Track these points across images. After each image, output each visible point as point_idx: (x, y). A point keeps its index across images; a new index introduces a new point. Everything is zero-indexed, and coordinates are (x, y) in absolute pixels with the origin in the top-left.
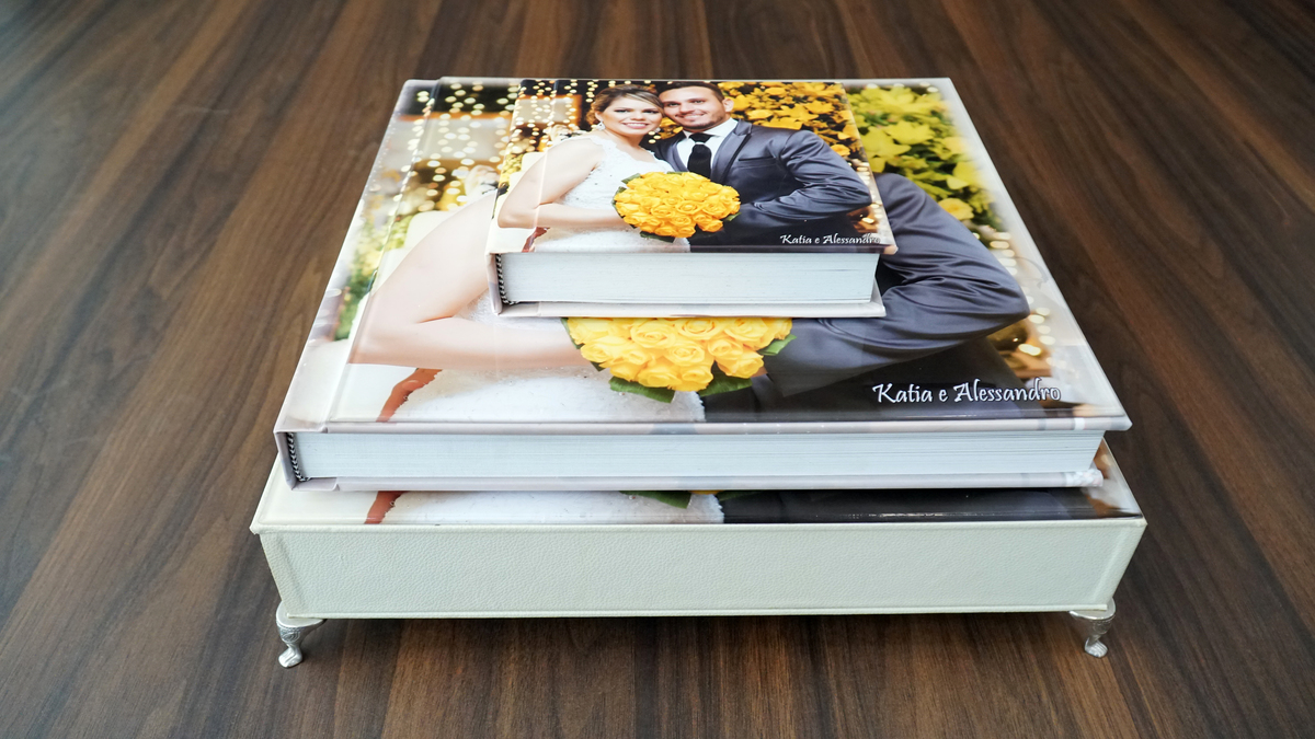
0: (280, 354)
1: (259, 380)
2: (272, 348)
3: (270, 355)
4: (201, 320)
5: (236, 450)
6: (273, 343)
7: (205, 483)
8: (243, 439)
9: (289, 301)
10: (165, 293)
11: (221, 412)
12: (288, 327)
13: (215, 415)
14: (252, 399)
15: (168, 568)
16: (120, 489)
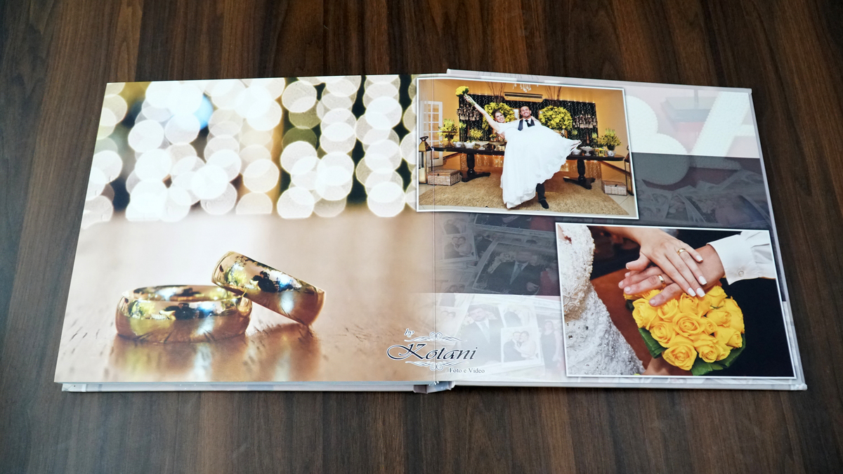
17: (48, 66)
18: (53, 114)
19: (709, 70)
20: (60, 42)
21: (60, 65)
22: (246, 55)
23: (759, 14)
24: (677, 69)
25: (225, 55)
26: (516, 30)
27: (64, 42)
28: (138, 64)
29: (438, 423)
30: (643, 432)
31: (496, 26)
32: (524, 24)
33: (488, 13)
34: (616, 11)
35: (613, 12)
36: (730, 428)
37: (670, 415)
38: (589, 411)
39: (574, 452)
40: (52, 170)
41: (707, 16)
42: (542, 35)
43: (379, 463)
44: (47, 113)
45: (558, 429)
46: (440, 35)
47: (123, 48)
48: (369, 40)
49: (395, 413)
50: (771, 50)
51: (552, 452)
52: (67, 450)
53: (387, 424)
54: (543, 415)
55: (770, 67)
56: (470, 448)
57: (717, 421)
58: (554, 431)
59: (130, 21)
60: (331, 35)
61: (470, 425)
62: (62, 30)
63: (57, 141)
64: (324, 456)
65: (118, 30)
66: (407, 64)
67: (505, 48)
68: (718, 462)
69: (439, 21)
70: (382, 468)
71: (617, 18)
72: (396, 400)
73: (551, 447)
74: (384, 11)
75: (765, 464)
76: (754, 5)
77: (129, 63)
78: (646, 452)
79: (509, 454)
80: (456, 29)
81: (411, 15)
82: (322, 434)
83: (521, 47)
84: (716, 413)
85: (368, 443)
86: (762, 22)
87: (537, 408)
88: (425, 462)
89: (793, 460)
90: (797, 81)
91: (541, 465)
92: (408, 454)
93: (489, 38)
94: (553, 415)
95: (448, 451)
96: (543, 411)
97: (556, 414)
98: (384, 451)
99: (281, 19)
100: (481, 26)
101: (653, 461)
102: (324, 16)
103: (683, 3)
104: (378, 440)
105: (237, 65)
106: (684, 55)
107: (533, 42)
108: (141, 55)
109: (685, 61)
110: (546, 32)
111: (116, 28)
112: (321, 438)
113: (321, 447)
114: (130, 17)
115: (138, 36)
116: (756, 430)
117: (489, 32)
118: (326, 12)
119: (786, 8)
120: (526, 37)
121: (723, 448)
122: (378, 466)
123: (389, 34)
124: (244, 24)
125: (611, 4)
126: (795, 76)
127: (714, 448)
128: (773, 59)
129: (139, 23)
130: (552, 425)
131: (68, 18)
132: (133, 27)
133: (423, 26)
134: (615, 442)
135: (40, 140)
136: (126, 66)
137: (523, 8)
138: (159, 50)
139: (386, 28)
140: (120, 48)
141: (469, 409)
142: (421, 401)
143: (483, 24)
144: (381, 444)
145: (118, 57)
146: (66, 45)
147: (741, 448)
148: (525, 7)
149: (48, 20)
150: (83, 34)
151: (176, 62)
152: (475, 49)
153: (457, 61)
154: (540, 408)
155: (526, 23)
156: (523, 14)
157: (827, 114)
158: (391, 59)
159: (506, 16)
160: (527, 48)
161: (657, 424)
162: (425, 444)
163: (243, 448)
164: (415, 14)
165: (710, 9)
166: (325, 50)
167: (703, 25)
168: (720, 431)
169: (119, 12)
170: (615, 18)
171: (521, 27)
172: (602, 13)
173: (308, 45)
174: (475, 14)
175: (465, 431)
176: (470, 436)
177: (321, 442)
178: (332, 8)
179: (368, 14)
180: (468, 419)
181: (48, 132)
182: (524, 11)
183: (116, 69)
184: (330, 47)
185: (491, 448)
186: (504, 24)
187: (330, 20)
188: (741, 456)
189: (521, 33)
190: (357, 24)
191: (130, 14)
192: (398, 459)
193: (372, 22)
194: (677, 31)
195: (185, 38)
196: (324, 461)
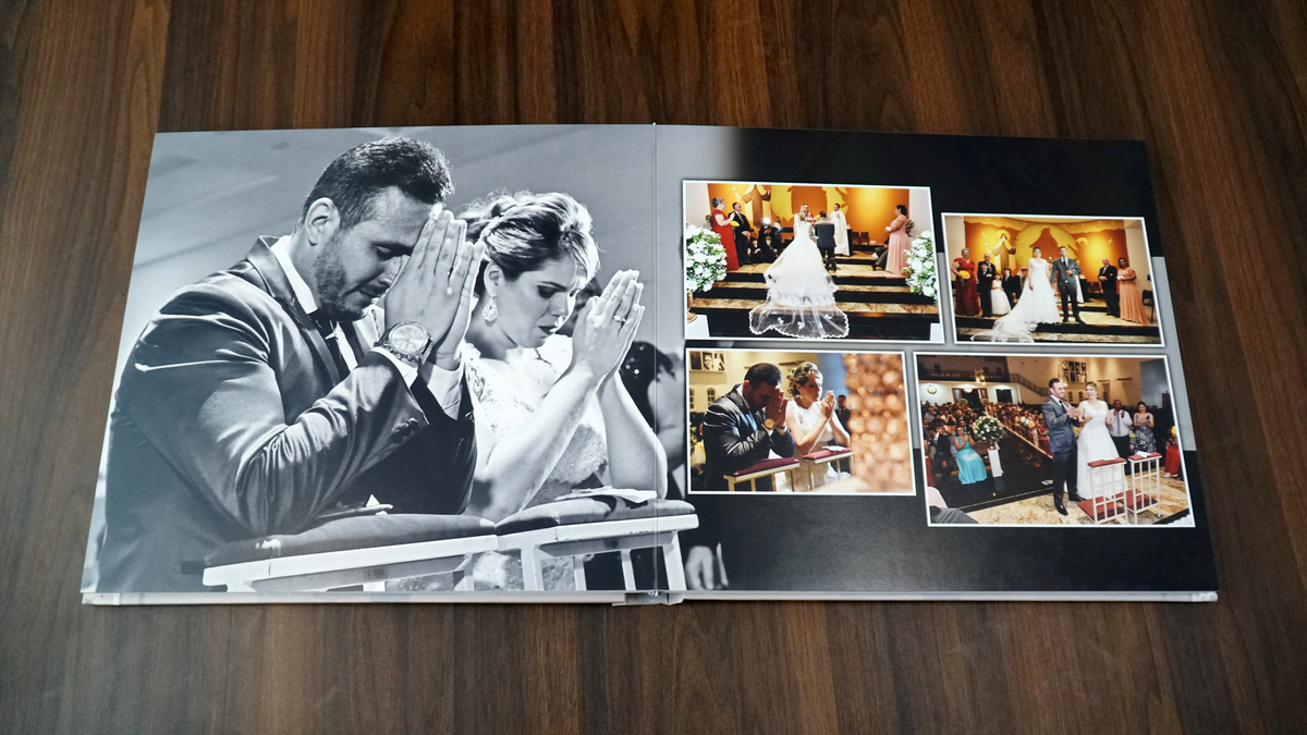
0: (132, 113)
1: (120, 143)
2: (123, 107)
3: (122, 114)
4: (51, 76)
5: (116, 225)
6: (124, 98)
7: (97, 261)
8: (119, 212)
9: (128, 45)
10: (10, 40)
11: (93, 183)
12: (133, 80)
13: (89, 187)
14: (117, 167)
15: (87, 342)
16: (28, 269)
17: (20, 100)
18: (29, 175)
19: (1043, 108)
20: (40, 61)
21: (40, 97)
22: (332, 83)
23: (1119, 23)
24: (996, 107)
25: (300, 82)
26: (751, 46)
27: (46, 63)
28: (162, 97)
29: (630, 652)
30: (939, 661)
31: (721, 40)
32: (764, 37)
33: (708, 22)
34: (903, 19)
35: (900, 19)
36: (1068, 654)
37: (979, 635)
38: (857, 629)
39: (836, 694)
40: (30, 263)
41: (1042, 26)
42: (791, 54)
43: (540, 713)
44: (19, 175)
45: (811, 658)
46: (635, 53)
47: (140, 71)
48: (524, 62)
49: (564, 637)
50: (1137, 81)
51: (802, 693)
52: (57, 701)
53: (552, 654)
54: (789, 638)
55: (1133, 103)
56: (678, 689)
57: (1048, 644)
58: (805, 662)
59: (150, 29)
60: (464, 52)
61: (678, 654)
62: (42, 42)
63: (37, 220)
64: (456, 704)
65: (131, 43)
66: (583, 99)
67: (734, 74)
68: (1048, 704)
69: (633, 31)
70: (546, 721)
71: (905, 27)
72: (566, 617)
73: (801, 686)
74: (548, 15)
75: (1120, 707)
76: (1113, 11)
77: (148, 96)
78: (943, 691)
79: (738, 697)
80: (659, 44)
81: (589, 22)
82: (452, 670)
83: (759, 72)
84: (1048, 631)
85: (524, 682)
86: (1123, 36)
87: (780, 627)
88: (610, 711)
89: (1161, 701)
90: (1174, 125)
91: (785, 713)
92: (583, 699)
93: (709, 59)
94: (803, 638)
95: (645, 693)
96: (789, 631)
97: (808, 636)
98: (547, 695)
99: (387, 28)
100: (697, 39)
101: (953, 705)
102: (455, 23)
103: (1006, 6)
104: (538, 679)
105: (319, 98)
106: (1006, 87)
107: (777, 64)
108: (168, 84)
109: (1008, 95)
110: (796, 49)
111: (129, 39)
112: (451, 677)
113: (452, 691)
114: (150, 23)
115: (162, 53)
116: (1107, 657)
117: (709, 50)
118: (457, 16)
119: (1160, 14)
120: (767, 58)
121: (1058, 684)
122: (539, 717)
123: (555, 52)
124: (329, 34)
125: (896, 5)
126: (1172, 117)
127: (1045, 684)
128: (1140, 93)
129: (164, 32)
130: (802, 653)
131: (52, 25)
132: (154, 38)
133: (609, 40)
134: (897, 679)
135: (10, 217)
136: (145, 101)
137: (761, 14)
138: (196, 75)
139: (551, 42)
140: (134, 71)
141: (677, 630)
142: (605, 618)
143: (700, 38)
144: (543, 686)
145: (132, 86)
146: (49, 68)
147: (1084, 683)
148: (766, 10)
149: (19, 27)
150: (75, 49)
151: (223, 93)
152: (688, 76)
153: (660, 94)
154: (784, 627)
155: (767, 35)
156: (762, 21)
157: (1218, 178)
158: (558, 90)
159: (736, 24)
160: (768, 75)
161: (959, 648)
162: (610, 684)
163: (331, 694)
164: (596, 20)
165: (1047, 16)
166: (457, 76)
167: (1034, 38)
168: (1053, 658)
169: (133, 15)
170: (902, 29)
171: (759, 42)
172: (882, 20)
173: (429, 69)
174: (688, 21)
175: (671, 664)
176: (679, 671)
177: (452, 682)
178: (466, 9)
179: (523, 20)
180: (676, 645)
181: (22, 205)
182: (764, 17)
183: (129, 103)
184: (464, 73)
185: (709, 689)
186: (732, 36)
187: (464, 29)
188: (1084, 696)
189: (758, 51)
190: (506, 35)
191: (150, 17)
192: (569, 707)
193: (529, 32)
194: (996, 48)
195: (238, 56)
196: (456, 712)
